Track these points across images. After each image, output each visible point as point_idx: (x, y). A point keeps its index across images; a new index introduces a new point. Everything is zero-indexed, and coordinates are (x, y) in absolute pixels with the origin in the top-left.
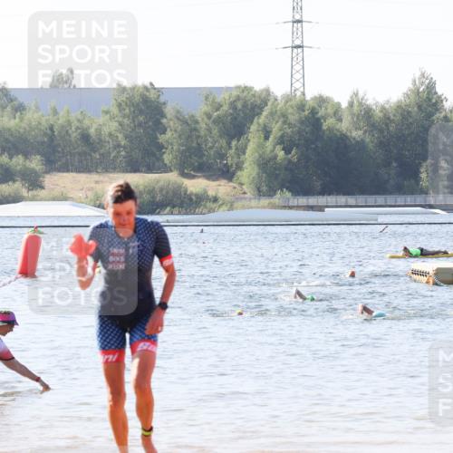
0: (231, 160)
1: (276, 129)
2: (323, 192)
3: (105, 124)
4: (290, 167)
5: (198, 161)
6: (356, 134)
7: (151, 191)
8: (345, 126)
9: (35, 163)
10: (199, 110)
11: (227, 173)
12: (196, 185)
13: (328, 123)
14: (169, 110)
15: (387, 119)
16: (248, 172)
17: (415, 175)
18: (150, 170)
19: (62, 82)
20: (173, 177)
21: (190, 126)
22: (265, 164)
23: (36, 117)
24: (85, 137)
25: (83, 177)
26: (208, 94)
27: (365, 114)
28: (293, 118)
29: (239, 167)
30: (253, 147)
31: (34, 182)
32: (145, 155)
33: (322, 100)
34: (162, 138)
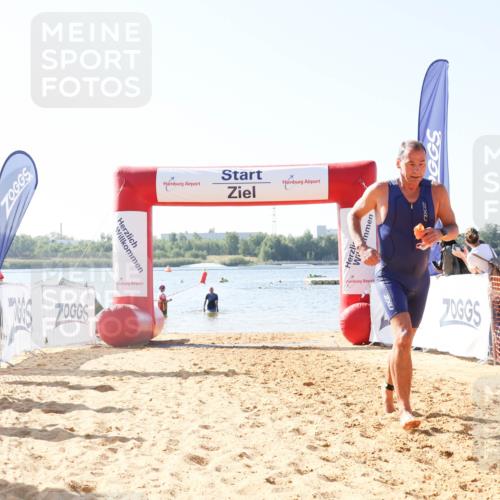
0: (256, 252)
1: (269, 243)
2: (282, 260)
3: (223, 242)
4: (272, 253)
5: (248, 252)
6: (290, 245)
7: (235, 260)
8: (287, 243)
9: (205, 252)
10: (248, 238)
11: (256, 255)
12: (247, 258)
13: (282, 242)
14: (240, 238)
15: (298, 241)
16: (261, 255)
17: (306, 255)
18: (235, 254)
19: (211, 231)
20: (241, 256)
21: (246, 243)
22: (266, 253)
23: (204, 241)
24: (217, 245)
25: (217, 257)
26: (250, 234)
27: (292, 240)
28: (274, 240)
29: (259, 253)
30: (263, 249)
31: (204, 258)
32: (233, 250)
33: (281, 236)
34: (239, 245)
